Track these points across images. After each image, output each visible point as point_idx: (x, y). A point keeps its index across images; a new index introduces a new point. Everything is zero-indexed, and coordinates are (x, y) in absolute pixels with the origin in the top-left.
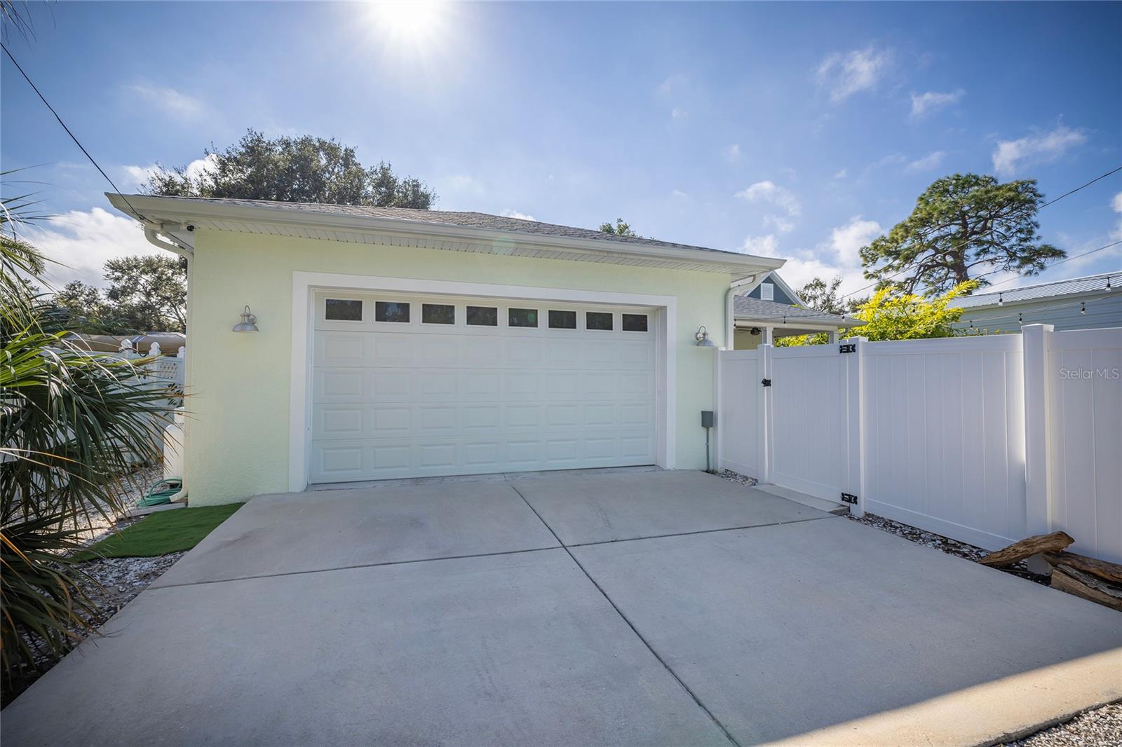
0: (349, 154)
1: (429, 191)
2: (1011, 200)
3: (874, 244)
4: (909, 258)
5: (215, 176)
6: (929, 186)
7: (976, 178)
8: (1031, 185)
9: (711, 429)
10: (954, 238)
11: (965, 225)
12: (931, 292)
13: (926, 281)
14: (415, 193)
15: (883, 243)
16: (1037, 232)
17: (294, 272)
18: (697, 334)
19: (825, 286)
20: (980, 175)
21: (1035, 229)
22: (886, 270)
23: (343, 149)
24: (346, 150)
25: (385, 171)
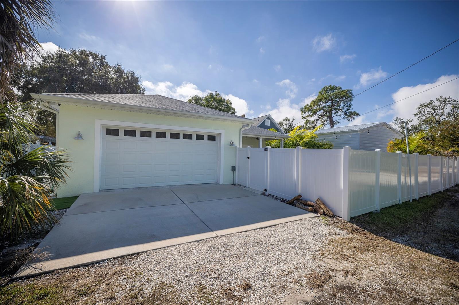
0: (103, 58)
1: (138, 76)
2: (344, 96)
3: (305, 107)
4: (315, 113)
5: (40, 63)
6: (322, 88)
7: (336, 87)
8: (351, 91)
9: (234, 172)
10: (329, 107)
11: (332, 103)
12: (322, 125)
13: (321, 121)
14: (132, 76)
15: (308, 107)
16: (352, 107)
17: (96, 120)
18: (231, 142)
19: (290, 120)
20: (337, 86)
21: (351, 106)
22: (308, 116)
23: (100, 56)
24: (102, 56)
25: (119, 66)
